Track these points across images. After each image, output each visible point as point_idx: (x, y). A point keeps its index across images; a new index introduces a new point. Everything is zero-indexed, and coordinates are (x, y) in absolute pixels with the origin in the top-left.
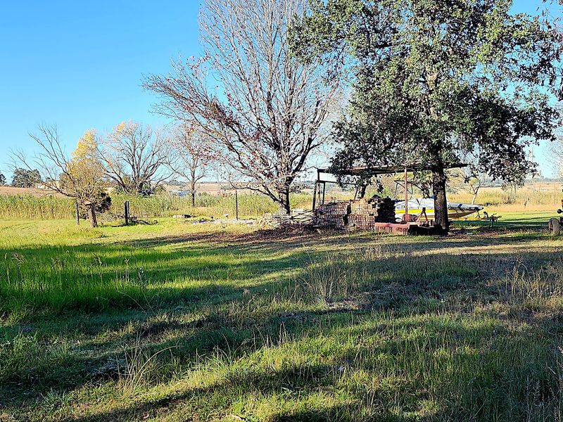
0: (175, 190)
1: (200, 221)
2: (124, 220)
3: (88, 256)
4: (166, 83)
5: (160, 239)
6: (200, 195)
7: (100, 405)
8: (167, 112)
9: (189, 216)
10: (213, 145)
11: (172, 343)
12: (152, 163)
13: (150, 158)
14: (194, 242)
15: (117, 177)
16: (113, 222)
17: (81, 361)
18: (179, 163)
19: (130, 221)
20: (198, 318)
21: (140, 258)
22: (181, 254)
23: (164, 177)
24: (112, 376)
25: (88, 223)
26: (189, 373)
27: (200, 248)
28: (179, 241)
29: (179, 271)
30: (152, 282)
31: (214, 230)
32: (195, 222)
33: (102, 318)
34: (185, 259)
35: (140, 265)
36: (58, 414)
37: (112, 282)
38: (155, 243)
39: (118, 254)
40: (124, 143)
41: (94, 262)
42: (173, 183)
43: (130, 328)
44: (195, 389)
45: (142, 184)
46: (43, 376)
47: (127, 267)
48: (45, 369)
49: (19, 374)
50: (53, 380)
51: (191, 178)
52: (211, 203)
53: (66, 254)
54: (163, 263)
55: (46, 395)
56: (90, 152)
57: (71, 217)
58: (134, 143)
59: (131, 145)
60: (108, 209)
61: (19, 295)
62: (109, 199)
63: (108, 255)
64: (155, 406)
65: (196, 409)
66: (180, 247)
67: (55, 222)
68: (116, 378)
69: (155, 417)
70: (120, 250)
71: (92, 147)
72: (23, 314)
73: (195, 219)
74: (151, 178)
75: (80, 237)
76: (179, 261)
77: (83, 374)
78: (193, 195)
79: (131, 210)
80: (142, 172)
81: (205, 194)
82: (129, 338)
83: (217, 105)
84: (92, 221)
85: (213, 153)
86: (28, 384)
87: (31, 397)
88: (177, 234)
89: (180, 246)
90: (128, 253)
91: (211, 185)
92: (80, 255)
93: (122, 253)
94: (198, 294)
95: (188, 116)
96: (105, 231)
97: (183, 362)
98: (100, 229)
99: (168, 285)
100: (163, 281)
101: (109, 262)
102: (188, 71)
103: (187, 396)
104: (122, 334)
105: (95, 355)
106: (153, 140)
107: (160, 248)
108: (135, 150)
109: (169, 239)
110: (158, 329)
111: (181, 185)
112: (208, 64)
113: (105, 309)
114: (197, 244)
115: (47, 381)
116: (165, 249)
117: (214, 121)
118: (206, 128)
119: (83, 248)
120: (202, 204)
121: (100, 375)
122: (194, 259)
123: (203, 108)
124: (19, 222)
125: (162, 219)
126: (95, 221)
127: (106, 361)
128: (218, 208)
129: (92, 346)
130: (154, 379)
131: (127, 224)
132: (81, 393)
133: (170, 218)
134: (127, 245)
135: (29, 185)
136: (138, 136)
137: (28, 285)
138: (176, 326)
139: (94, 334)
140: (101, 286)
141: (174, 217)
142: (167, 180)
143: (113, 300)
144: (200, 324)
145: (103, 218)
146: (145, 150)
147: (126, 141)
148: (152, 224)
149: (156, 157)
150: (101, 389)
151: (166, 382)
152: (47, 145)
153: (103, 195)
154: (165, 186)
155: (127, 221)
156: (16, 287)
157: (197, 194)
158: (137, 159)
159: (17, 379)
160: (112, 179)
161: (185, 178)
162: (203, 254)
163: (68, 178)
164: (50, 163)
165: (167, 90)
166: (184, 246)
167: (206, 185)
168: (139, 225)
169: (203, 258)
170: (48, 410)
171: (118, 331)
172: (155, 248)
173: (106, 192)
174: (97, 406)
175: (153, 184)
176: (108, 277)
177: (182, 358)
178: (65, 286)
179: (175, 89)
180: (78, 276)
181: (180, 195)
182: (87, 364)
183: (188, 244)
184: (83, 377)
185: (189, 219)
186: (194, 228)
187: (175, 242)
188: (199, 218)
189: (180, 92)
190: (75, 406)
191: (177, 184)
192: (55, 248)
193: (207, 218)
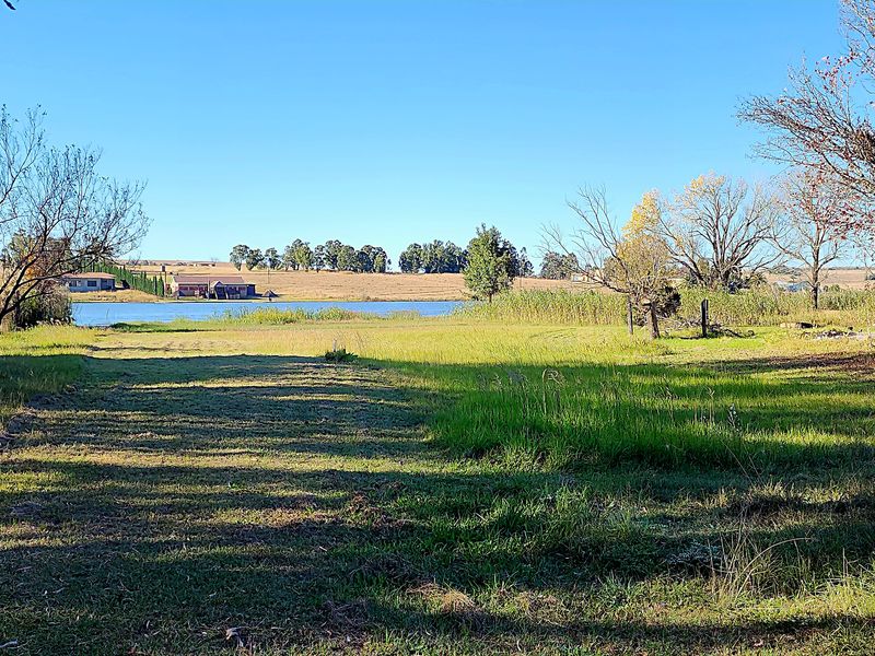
0: (783, 281)
1: (830, 335)
2: (700, 329)
3: (648, 381)
4: (777, 107)
5: (760, 361)
6: (826, 289)
7: (683, 610)
8: (778, 154)
9: (808, 326)
10: (858, 205)
11: (795, 532)
12: (746, 239)
13: (743, 230)
14: (820, 368)
15: (689, 263)
16: (684, 331)
17: (651, 539)
18: (791, 235)
19: (709, 331)
20: (836, 496)
21: (728, 390)
22: (796, 387)
23: (765, 261)
24: (700, 569)
25: (645, 332)
26: (829, 586)
27: (830, 380)
28: (794, 366)
29: (796, 415)
30: (753, 429)
31: (856, 350)
32: (820, 334)
33: (676, 478)
34: (805, 397)
35: (728, 401)
36: (622, 612)
37: (689, 423)
38: (751, 368)
39: (693, 381)
40: (702, 207)
41: (660, 391)
42: (781, 270)
43: (722, 499)
44: (841, 616)
45: (727, 274)
46: (599, 551)
47: (710, 404)
48: (601, 543)
49: (567, 543)
50: (613, 561)
51: (812, 262)
52: (849, 302)
53: (617, 377)
54: (769, 402)
55: (605, 581)
56: (649, 225)
57: (621, 321)
58: (718, 207)
59: (712, 211)
60: (675, 312)
61: (558, 432)
62: (677, 297)
63: (677, 382)
64: (771, 629)
65: (846, 650)
66: (795, 376)
67: (599, 329)
68: (707, 574)
69: (774, 647)
70: (696, 376)
71: (651, 217)
72: (565, 459)
73: (820, 330)
74: (742, 262)
75: (635, 352)
76: (795, 400)
77: (656, 559)
78: (816, 290)
79: (711, 314)
80: (728, 253)
81: (837, 288)
82: (721, 514)
83: (868, 135)
84: (651, 328)
85: (858, 217)
86: (579, 560)
87: (583, 579)
88: (788, 355)
89: (794, 374)
90: (710, 381)
91: (849, 272)
92: (636, 380)
93: (700, 380)
94: (832, 457)
95: (813, 157)
96: (672, 345)
97: (817, 567)
98: (662, 342)
99: (779, 437)
100: (770, 429)
101: (680, 393)
102: (818, 83)
103: (827, 623)
104: (709, 505)
105: (671, 533)
106: (748, 201)
107: (760, 376)
108: (718, 218)
109: (774, 363)
110: (769, 507)
111: (795, 272)
112: (853, 67)
113: (680, 465)
114: (824, 372)
115: (604, 561)
116: (768, 378)
117: (861, 163)
118: (845, 176)
119: (640, 369)
120: (832, 305)
121: (682, 565)
122: (822, 397)
123: (841, 142)
124: (550, 328)
125: (762, 329)
126: (656, 329)
127: (689, 546)
128: (862, 312)
129: (664, 519)
130: (768, 587)
131: (705, 335)
132: (655, 586)
133: (774, 328)
134: (706, 369)
135: (563, 275)
136: (724, 197)
137: (568, 418)
138: (798, 506)
139: (667, 501)
140: (672, 429)
141: (782, 325)
142: (770, 266)
143: (690, 451)
144: (841, 508)
145: (668, 324)
146: (735, 219)
147: (705, 206)
148: (746, 336)
149: (752, 229)
150: (683, 587)
151: (788, 593)
152: (591, 217)
153: (669, 289)
154: (766, 275)
155: (704, 331)
156: (554, 420)
157: (821, 287)
158: (722, 233)
159: (562, 549)
160: (681, 265)
161: (801, 262)
162: (838, 389)
163: (618, 265)
164: (594, 243)
165: (779, 117)
166: (801, 375)
167: (839, 272)
168: (725, 338)
169: (837, 396)
170: (609, 604)
171: (703, 501)
172: (753, 376)
173: (673, 286)
174: (679, 612)
175: (746, 272)
176: (681, 416)
177: (815, 560)
178: (619, 424)
179: (791, 115)
180: (637, 411)
181: (792, 289)
182: (659, 544)
183: (809, 372)
184: (656, 563)
185: (808, 330)
186: (819, 345)
187: (786, 367)
188: (827, 329)
189: (802, 119)
190: (647, 605)
191: (785, 271)
192: (601, 368)
193: (842, 329)
